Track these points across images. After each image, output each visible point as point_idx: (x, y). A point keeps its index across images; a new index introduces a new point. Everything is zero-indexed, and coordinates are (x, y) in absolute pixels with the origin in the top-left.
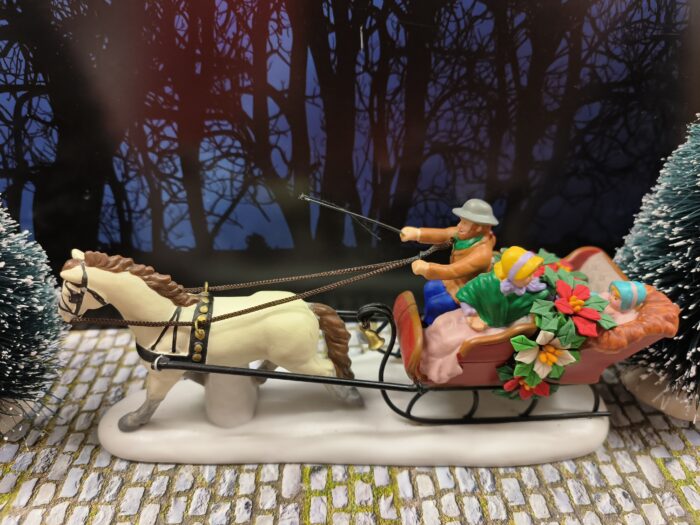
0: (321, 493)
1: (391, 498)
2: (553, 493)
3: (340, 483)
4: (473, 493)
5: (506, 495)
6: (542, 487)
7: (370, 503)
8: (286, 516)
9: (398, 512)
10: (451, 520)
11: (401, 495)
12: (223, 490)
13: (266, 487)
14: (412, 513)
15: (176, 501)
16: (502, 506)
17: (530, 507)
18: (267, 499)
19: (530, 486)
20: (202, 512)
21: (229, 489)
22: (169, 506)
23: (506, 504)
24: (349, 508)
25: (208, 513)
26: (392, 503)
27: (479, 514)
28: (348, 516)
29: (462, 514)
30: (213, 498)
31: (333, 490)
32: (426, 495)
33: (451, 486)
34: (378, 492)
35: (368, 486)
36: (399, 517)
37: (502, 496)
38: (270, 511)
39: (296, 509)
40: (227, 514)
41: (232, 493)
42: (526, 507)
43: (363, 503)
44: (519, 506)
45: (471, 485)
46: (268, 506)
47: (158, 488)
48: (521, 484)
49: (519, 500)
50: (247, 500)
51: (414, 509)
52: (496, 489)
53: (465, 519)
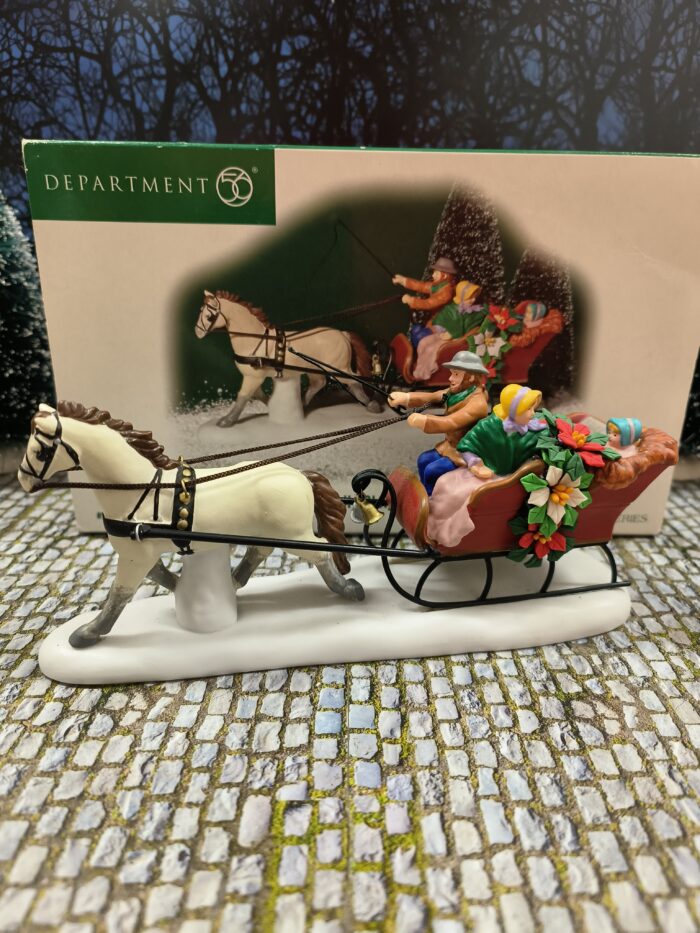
0: (300, 840)
1: (411, 853)
2: (671, 855)
3: (331, 826)
4: (543, 851)
5: (598, 857)
6: (653, 845)
7: (378, 859)
8: (242, 873)
9: (423, 875)
10: (509, 891)
11: (428, 850)
12: (147, 832)
13: (215, 830)
14: (446, 877)
15: (73, 844)
16: (590, 872)
17: (636, 875)
18: (215, 846)
19: (634, 843)
20: (111, 862)
21: (157, 831)
22: (62, 850)
23: (597, 869)
24: (343, 863)
25: (120, 863)
26: (414, 861)
27: (554, 884)
28: (340, 876)
29: (526, 882)
30: (131, 842)
31: (318, 837)
32: (468, 851)
33: (508, 839)
34: (391, 843)
35: (376, 832)
36: (424, 882)
37: (591, 858)
38: (216, 865)
39: (259, 863)
40: (150, 868)
41: (160, 837)
42: (629, 874)
43: (367, 858)
44: (618, 874)
45: (540, 839)
46: (214, 858)
47: (49, 824)
48: (620, 840)
49: (618, 864)
50: (183, 847)
51: (448, 872)
52: (580, 847)
53: (532, 892)
